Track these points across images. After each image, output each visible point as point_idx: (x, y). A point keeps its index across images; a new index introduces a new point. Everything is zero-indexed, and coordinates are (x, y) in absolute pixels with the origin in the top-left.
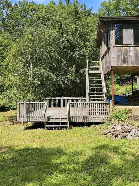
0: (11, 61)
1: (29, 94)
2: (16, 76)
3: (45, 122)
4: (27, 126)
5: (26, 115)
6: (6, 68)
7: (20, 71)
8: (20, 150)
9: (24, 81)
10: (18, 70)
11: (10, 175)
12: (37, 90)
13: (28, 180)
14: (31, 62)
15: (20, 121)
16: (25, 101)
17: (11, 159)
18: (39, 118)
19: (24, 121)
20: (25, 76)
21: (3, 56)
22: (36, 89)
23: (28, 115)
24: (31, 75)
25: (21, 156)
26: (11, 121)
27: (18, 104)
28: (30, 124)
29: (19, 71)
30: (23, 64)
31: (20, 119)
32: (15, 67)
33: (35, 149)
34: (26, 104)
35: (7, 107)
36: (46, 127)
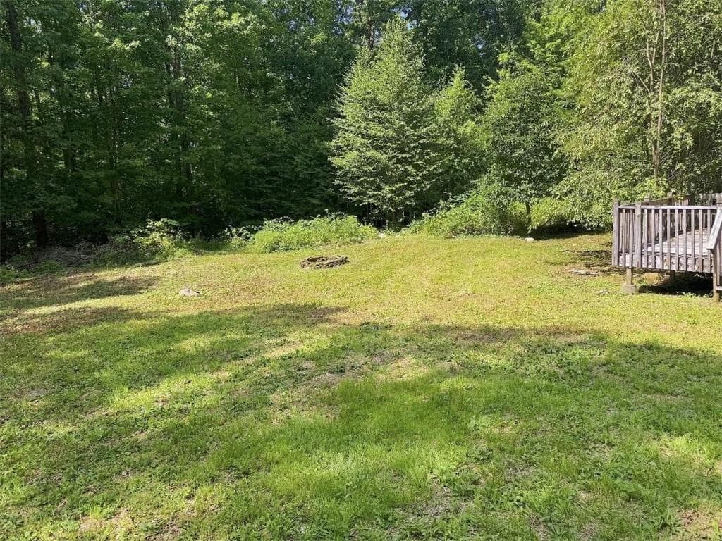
0: (588, 81)
1: (650, 182)
2: (606, 124)
3: (715, 275)
4: (644, 283)
5: (642, 248)
6: (570, 107)
7: (620, 106)
8: (629, 346)
9: (630, 139)
10: (612, 106)
11: (606, 404)
12: (678, 167)
13: (667, 430)
14: (659, 71)
15: (620, 265)
16: (638, 203)
17: (604, 365)
18: (690, 262)
19: (634, 266)
20: (635, 123)
21: (561, 69)
22: (674, 162)
23: (650, 249)
24: (657, 118)
25: (633, 362)
26: (588, 266)
27: (615, 212)
28: (653, 279)
29: (615, 106)
30: (629, 81)
31: (621, 257)
32: (602, 95)
33: (680, 351)
34: (643, 210)
35: (577, 223)
36: (718, 291)
